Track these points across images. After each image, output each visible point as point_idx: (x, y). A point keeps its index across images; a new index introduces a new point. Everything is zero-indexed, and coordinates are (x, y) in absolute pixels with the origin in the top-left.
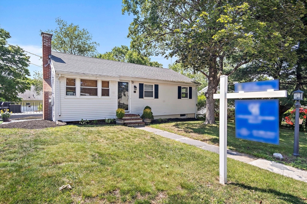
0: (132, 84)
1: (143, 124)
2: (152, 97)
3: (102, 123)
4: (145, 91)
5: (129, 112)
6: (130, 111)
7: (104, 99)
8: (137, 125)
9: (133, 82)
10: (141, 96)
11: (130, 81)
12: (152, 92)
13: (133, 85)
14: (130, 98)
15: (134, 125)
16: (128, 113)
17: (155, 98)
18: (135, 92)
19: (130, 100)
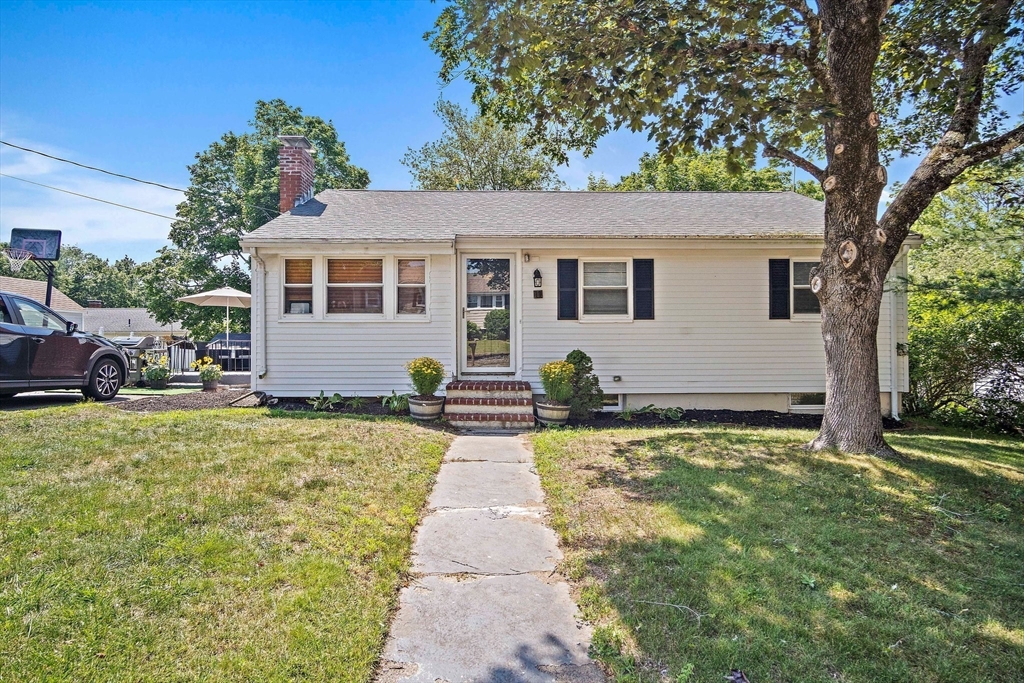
0: (526, 265)
1: (524, 424)
2: (626, 312)
3: (373, 408)
4: (585, 291)
5: (513, 374)
6: (519, 372)
7: (405, 326)
8: (496, 424)
9: (528, 256)
10: (567, 310)
11: (519, 255)
12: (625, 291)
13: (530, 269)
14: (519, 317)
15: (484, 424)
16: (510, 379)
17: (637, 316)
18: (538, 295)
19: (519, 326)
